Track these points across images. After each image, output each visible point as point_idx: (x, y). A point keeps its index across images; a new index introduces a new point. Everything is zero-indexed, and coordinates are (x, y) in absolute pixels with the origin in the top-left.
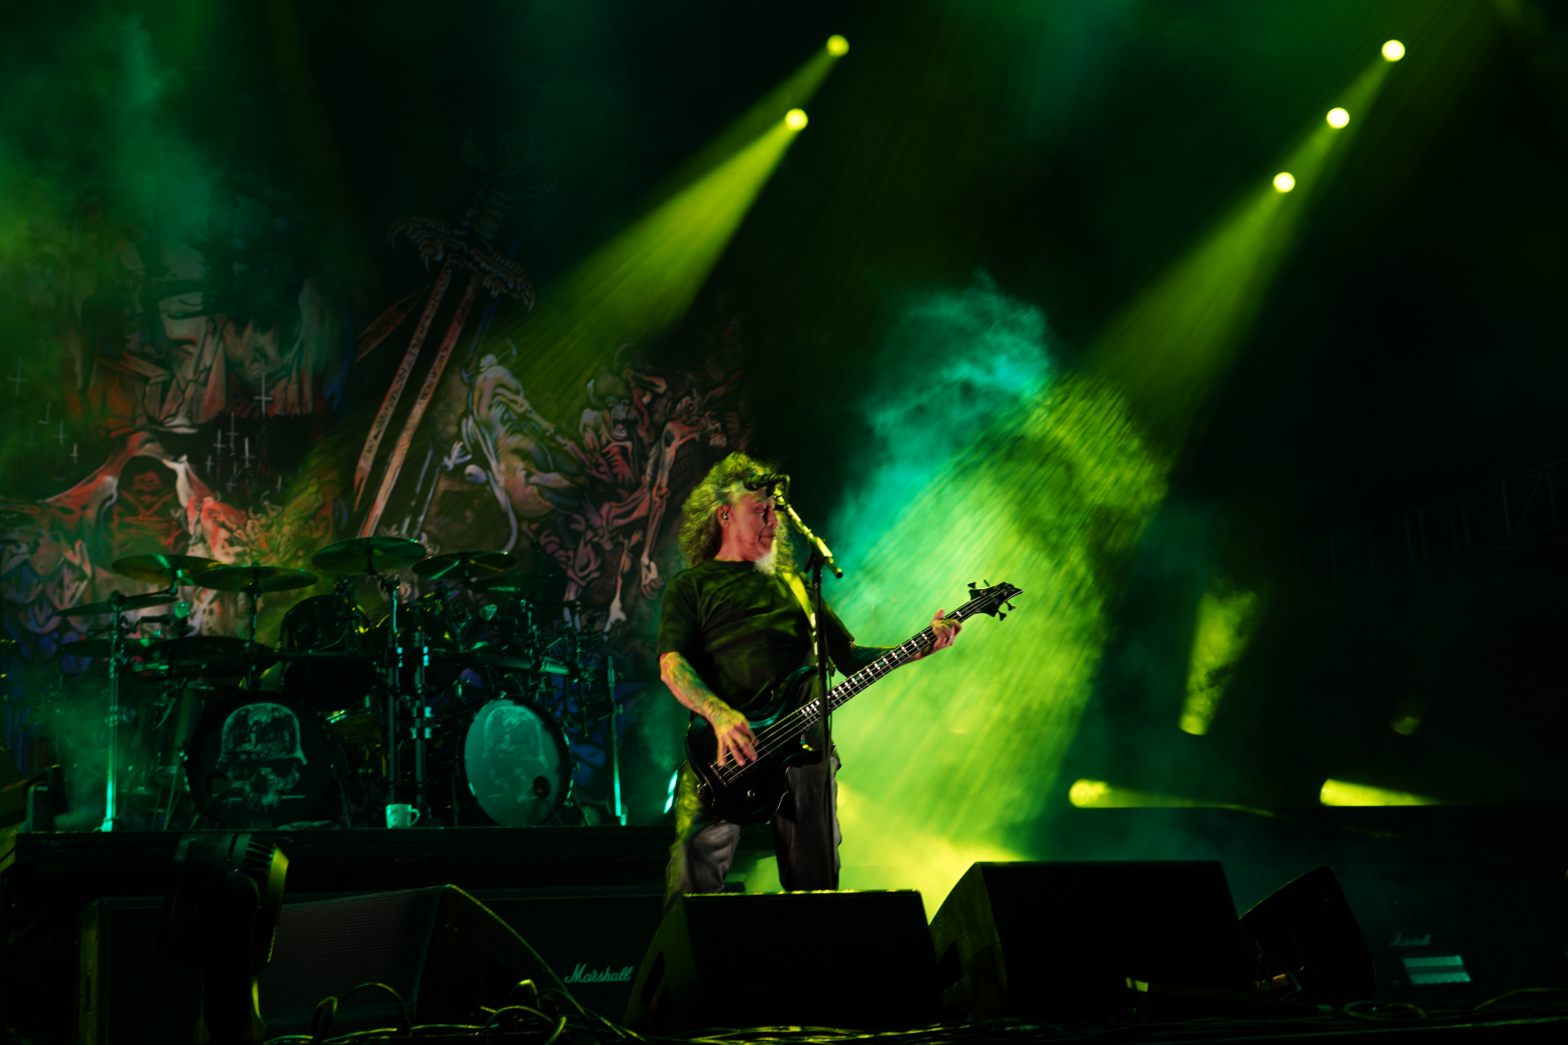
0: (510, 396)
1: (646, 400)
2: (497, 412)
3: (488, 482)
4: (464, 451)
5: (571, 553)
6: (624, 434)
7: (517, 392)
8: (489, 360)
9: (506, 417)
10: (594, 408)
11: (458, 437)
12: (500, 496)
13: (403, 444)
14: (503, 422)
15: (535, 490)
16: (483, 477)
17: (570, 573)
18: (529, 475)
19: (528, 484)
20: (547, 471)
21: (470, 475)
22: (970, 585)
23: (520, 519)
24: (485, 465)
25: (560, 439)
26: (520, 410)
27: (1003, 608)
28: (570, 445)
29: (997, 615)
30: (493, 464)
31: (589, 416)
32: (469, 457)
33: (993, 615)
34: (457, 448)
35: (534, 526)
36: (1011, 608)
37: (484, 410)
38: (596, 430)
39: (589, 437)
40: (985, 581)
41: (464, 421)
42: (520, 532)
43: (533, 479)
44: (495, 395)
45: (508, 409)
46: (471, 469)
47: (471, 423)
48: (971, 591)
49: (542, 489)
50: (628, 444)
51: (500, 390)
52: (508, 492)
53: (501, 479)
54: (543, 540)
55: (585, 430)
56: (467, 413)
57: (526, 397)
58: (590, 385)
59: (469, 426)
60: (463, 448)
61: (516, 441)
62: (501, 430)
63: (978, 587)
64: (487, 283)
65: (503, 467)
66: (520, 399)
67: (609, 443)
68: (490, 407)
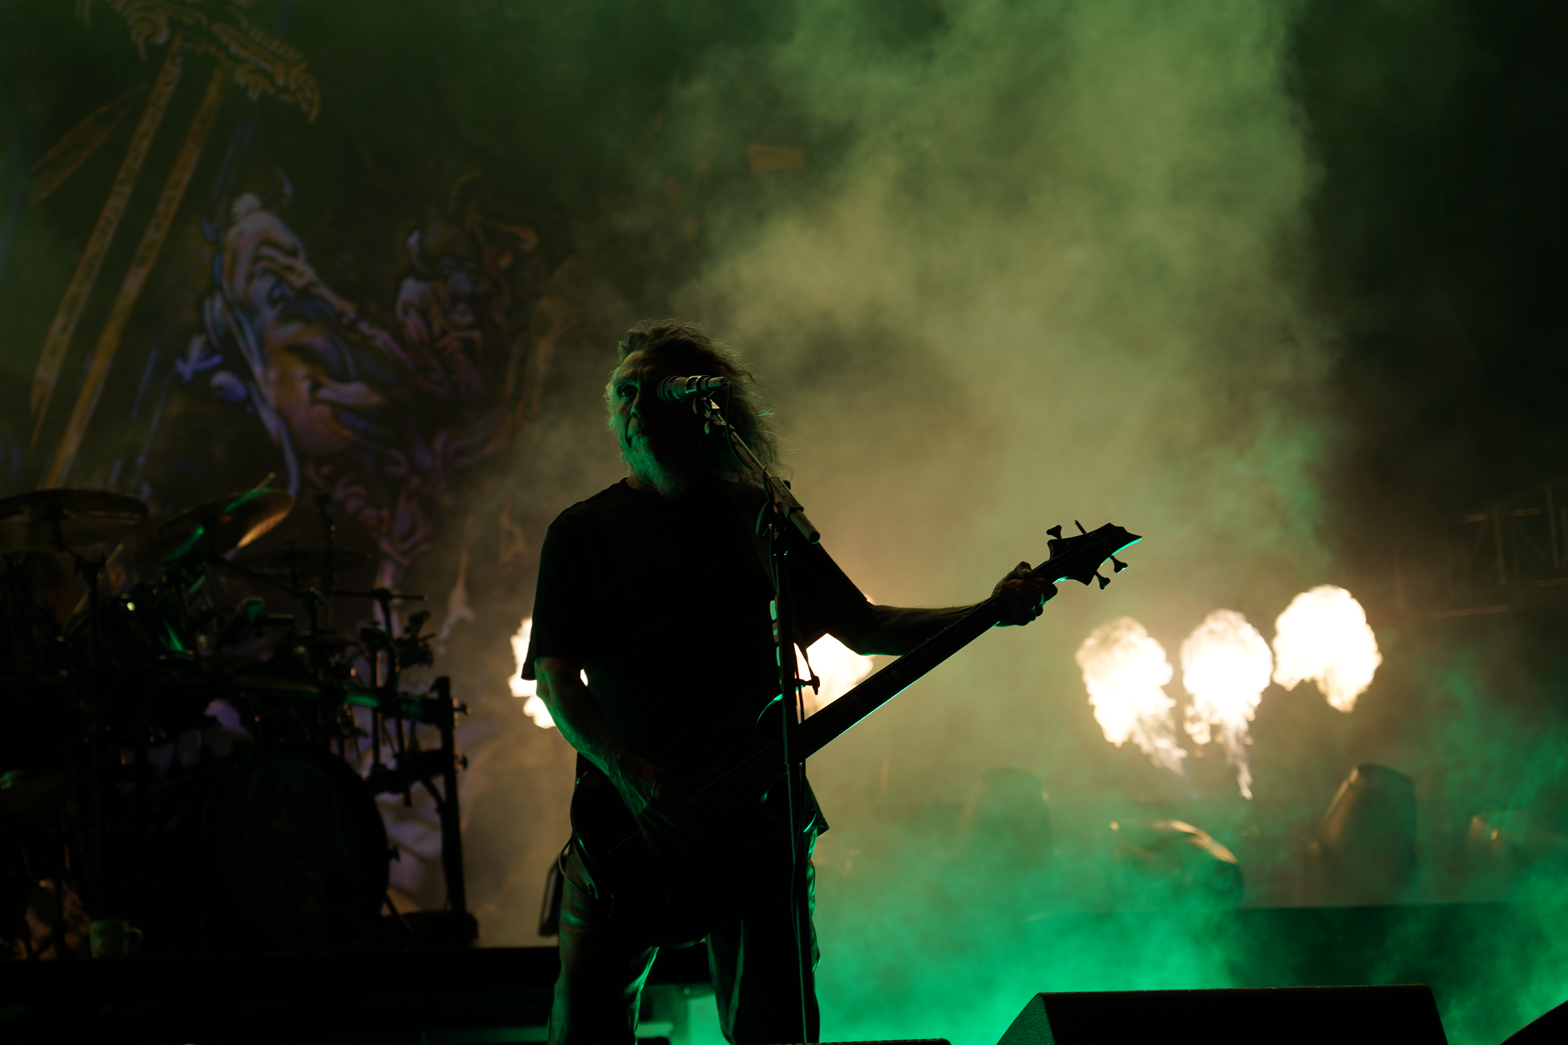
0: (284, 260)
1: (504, 262)
2: (263, 286)
3: (249, 400)
4: (209, 350)
5: (385, 513)
6: (468, 319)
7: (292, 253)
8: (247, 201)
9: (277, 293)
10: (419, 277)
11: (200, 328)
12: (270, 421)
13: (110, 338)
14: (272, 302)
15: (325, 410)
16: (240, 389)
17: (385, 546)
18: (316, 386)
19: (315, 400)
20: (343, 377)
21: (220, 388)
22: (1049, 532)
23: (302, 458)
24: (244, 373)
25: (364, 327)
26: (299, 282)
27: (1106, 568)
28: (381, 338)
29: (1095, 579)
30: (257, 369)
31: (411, 289)
32: (216, 360)
33: (1087, 581)
34: (197, 345)
35: (326, 470)
36: (1119, 566)
37: (240, 282)
38: (424, 312)
39: (413, 324)
40: (1077, 523)
41: (208, 303)
42: (305, 481)
43: (324, 393)
44: (257, 258)
45: (280, 280)
46: (222, 378)
47: (219, 304)
48: (1050, 543)
49: (339, 409)
50: (476, 335)
51: (266, 251)
52: (281, 413)
53: (270, 394)
54: (339, 493)
55: (406, 313)
56: (214, 287)
57: (310, 261)
58: (413, 240)
59: (216, 308)
60: (208, 345)
61: (291, 331)
62: (269, 314)
63: (1065, 535)
64: (241, 78)
65: (273, 375)
66: (300, 264)
67: (444, 333)
68: (250, 278)
